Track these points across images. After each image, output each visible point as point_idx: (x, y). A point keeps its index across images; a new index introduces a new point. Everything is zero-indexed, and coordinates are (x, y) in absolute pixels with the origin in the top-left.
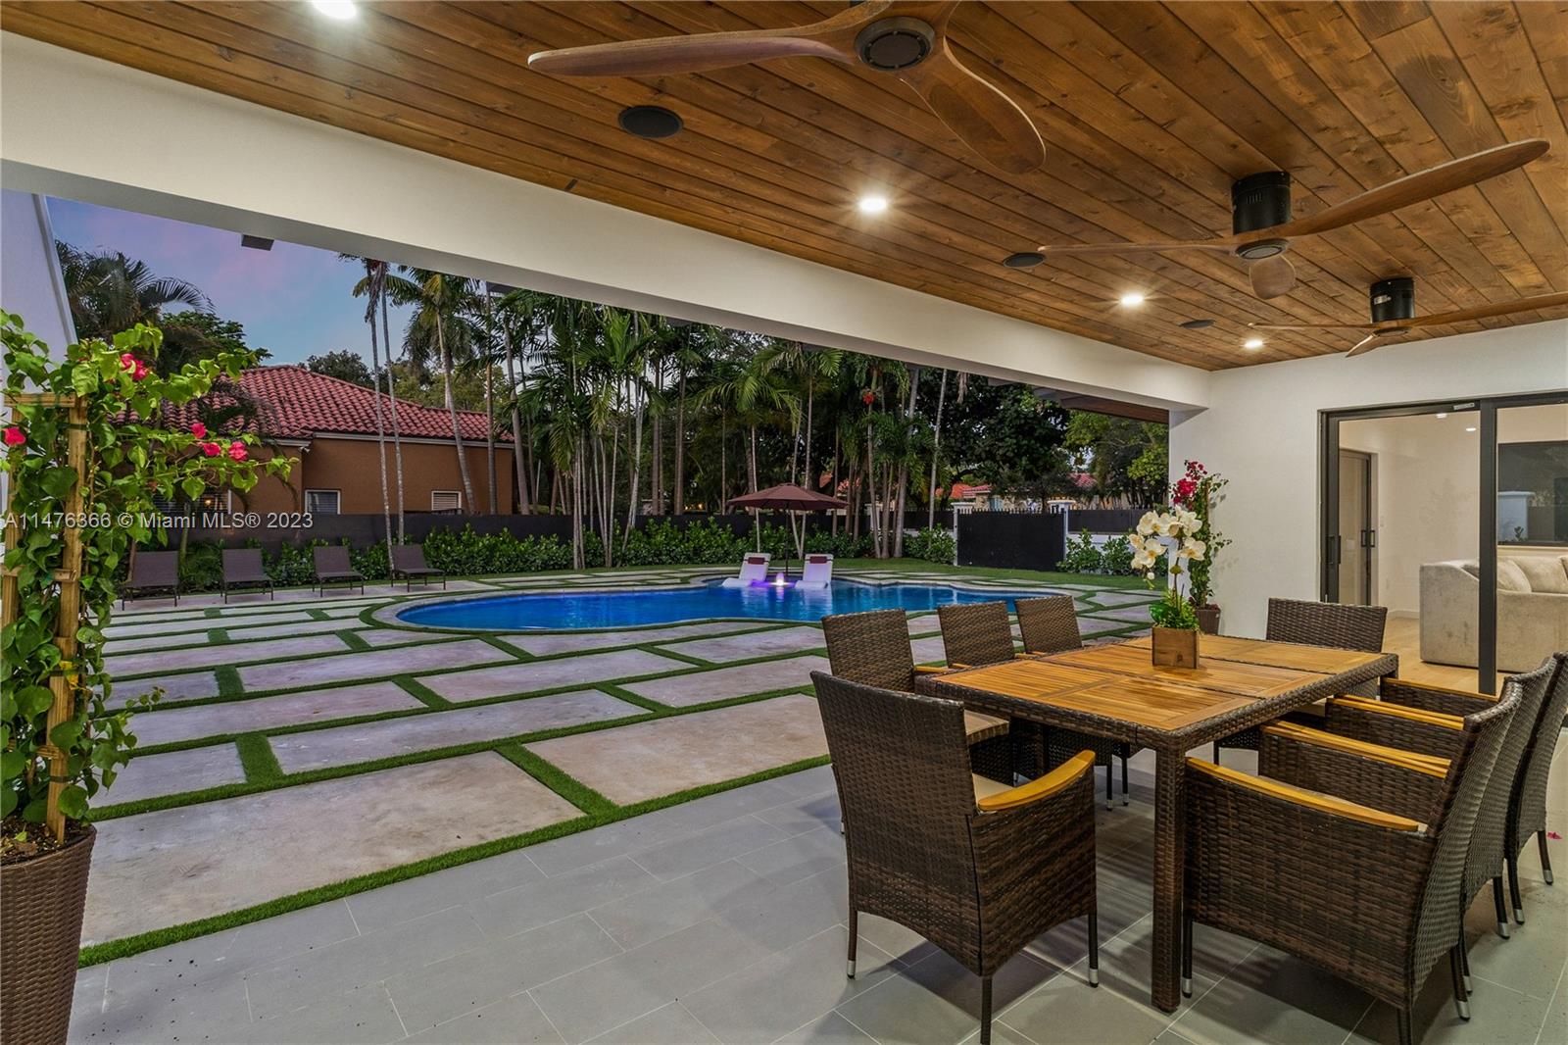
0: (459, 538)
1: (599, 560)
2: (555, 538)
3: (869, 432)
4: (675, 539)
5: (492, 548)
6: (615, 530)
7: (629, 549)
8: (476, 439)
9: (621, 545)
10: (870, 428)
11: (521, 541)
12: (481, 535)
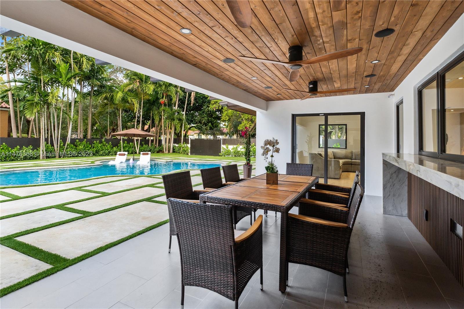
2: (31, 147)
3: (163, 113)
4: (88, 147)
6: (60, 144)
9: (63, 150)
11: (13, 148)
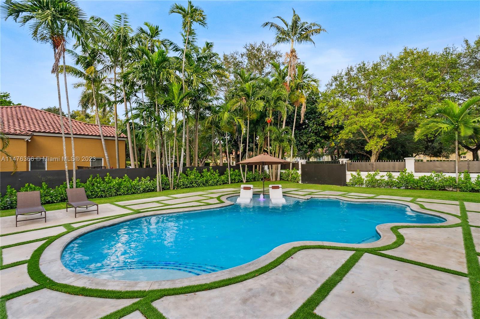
0: (103, 180)
1: (168, 187)
2: (148, 178)
3: (269, 134)
4: (198, 176)
5: (120, 184)
6: (174, 173)
7: (180, 182)
8: (110, 136)
9: (176, 180)
10: (269, 133)
11: (133, 180)
12: (114, 178)
